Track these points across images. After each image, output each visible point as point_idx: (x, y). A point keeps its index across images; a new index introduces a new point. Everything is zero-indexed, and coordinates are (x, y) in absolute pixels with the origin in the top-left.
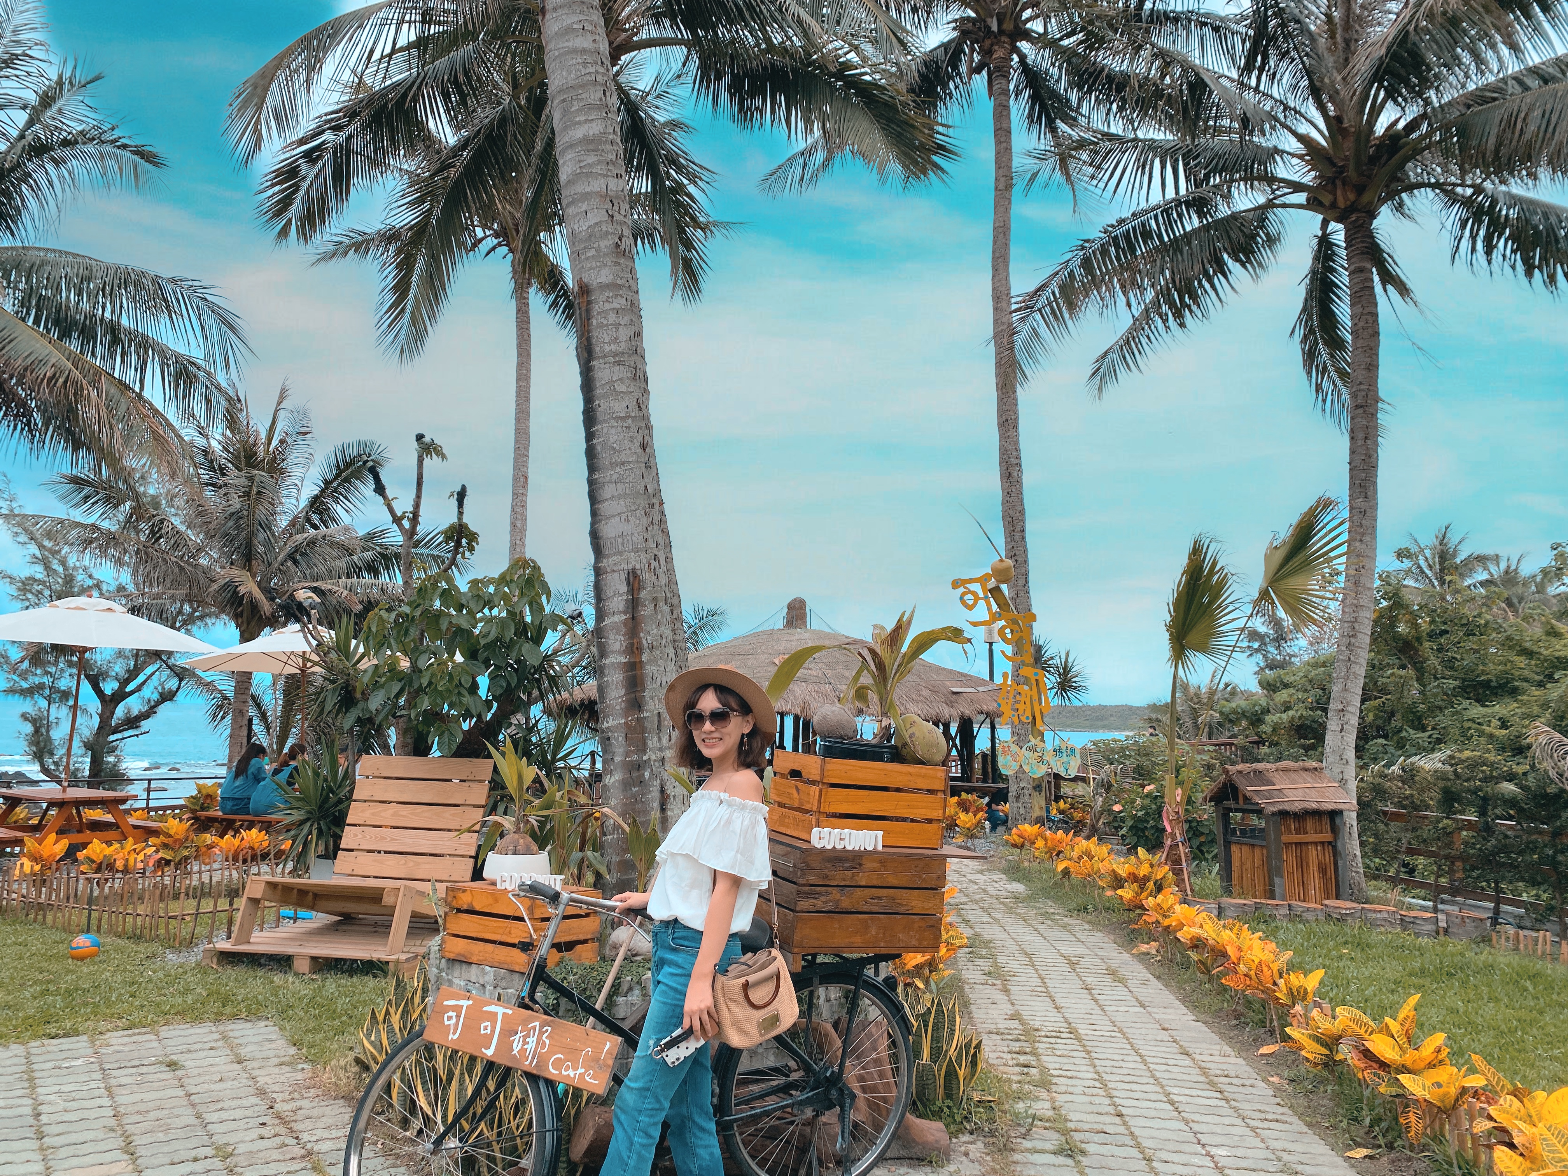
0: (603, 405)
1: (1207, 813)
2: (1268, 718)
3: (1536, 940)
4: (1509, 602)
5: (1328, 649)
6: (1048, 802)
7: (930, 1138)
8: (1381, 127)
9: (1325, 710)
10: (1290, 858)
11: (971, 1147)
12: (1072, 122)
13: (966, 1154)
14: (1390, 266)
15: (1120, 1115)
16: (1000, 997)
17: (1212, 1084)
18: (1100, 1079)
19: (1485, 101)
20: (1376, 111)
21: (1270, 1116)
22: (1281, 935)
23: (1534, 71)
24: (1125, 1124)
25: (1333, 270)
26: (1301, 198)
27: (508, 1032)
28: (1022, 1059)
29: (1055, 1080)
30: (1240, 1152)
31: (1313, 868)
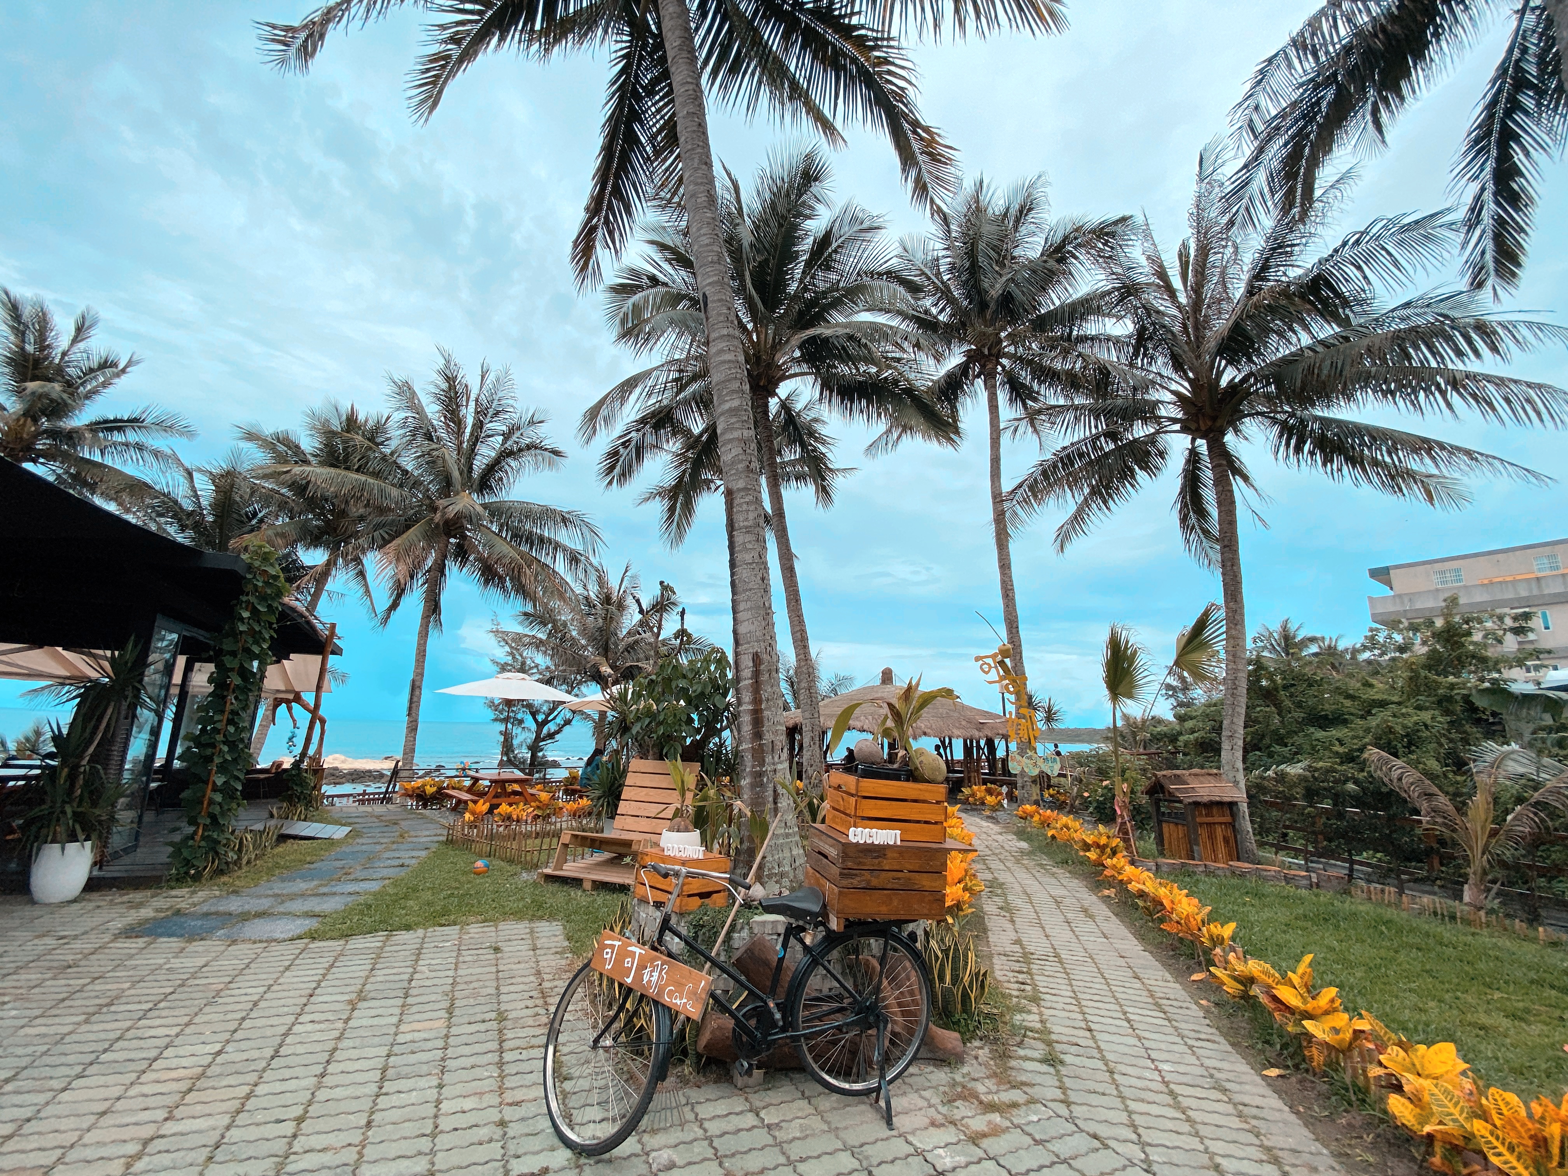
0: (739, 557)
1: (1144, 799)
2: (1181, 738)
3: (1383, 891)
4: (1333, 666)
5: (1216, 696)
6: (1041, 790)
7: (950, 1046)
8: (1224, 382)
9: (1220, 734)
10: (1203, 832)
11: (980, 1052)
12: (1035, 400)
13: (976, 1058)
14: (1237, 464)
15: (1090, 1030)
16: (1009, 926)
17: (1156, 1004)
18: (1076, 998)
19: (1291, 362)
20: (1220, 374)
21: (1203, 1036)
22: (1201, 886)
23: (1322, 342)
24: (1093, 1037)
25: (1199, 469)
26: (1177, 427)
27: (642, 967)
28: (1021, 977)
29: (1043, 996)
30: (1182, 1069)
31: (1220, 839)
